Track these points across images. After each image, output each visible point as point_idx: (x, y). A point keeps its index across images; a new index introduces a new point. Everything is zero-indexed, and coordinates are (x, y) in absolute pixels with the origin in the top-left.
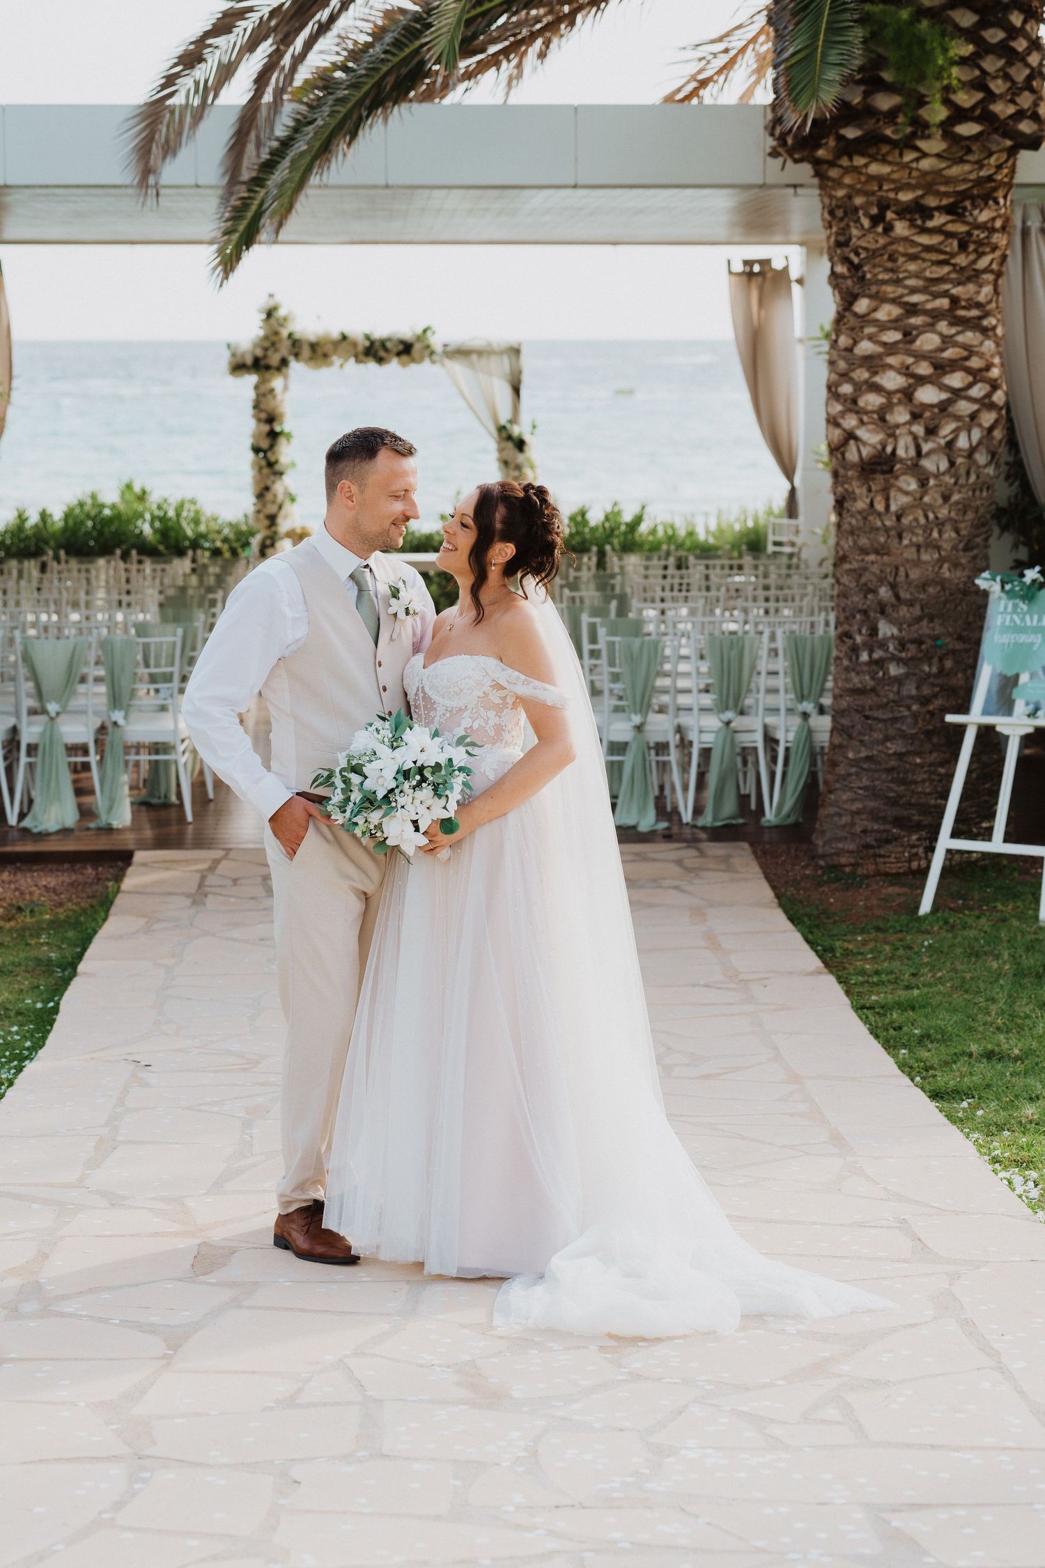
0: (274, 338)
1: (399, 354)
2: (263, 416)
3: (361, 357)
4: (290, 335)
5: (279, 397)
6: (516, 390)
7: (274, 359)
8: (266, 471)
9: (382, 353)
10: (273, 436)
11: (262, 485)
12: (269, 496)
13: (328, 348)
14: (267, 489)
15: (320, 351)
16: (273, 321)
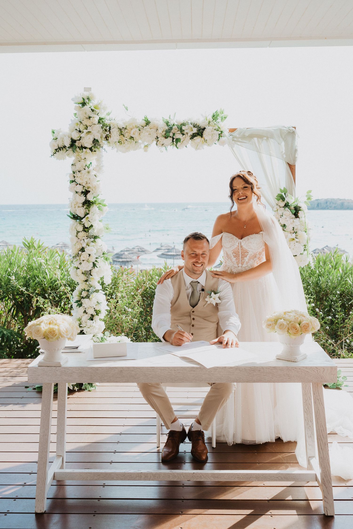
0: (87, 122)
1: (193, 136)
2: (80, 189)
3: (162, 139)
4: (100, 121)
5: (93, 173)
6: (292, 167)
7: (87, 142)
8: (82, 234)
9: (178, 136)
10: (87, 204)
11: (79, 247)
12: (84, 255)
13: (134, 133)
14: (83, 250)
15: (126, 135)
16: (87, 107)
